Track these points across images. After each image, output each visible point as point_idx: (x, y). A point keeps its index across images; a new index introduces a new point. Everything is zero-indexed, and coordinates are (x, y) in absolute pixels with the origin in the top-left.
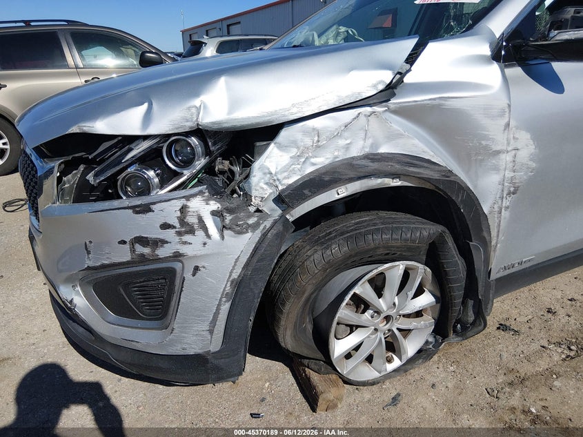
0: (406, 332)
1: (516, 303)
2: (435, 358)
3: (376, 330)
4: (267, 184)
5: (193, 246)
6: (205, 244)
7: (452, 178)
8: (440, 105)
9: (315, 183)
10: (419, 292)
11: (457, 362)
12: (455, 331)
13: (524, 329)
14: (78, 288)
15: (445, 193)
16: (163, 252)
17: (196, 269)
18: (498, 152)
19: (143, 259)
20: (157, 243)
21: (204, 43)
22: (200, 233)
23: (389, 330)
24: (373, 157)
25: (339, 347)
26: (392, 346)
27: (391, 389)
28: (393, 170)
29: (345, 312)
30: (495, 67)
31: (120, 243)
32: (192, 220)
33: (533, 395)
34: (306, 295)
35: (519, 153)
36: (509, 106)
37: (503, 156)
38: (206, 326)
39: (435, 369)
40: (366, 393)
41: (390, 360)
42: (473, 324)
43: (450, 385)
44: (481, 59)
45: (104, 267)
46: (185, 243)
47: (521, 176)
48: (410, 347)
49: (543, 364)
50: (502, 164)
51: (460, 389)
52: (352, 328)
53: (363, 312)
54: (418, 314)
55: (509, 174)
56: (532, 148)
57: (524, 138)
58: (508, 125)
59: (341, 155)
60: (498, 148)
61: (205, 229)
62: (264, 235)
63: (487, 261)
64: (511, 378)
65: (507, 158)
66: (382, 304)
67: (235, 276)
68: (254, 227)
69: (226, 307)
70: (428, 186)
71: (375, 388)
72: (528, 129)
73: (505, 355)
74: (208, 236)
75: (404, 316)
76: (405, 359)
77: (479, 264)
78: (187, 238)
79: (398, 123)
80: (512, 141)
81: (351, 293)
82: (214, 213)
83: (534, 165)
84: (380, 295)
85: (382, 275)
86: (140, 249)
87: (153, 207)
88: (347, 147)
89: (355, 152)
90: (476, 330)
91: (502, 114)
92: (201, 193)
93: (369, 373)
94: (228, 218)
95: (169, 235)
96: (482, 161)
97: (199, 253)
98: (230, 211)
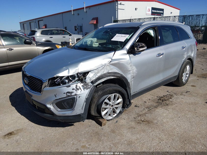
0: (117, 108)
1: (138, 101)
2: (123, 113)
3: (110, 108)
4: (89, 80)
5: (79, 92)
6: (81, 92)
7: (123, 76)
8: (119, 63)
9: (99, 79)
10: (118, 99)
11: (128, 114)
12: (126, 107)
13: (140, 106)
14: (51, 105)
15: (122, 79)
16: (73, 94)
17: (79, 97)
18: (130, 71)
19: (69, 96)
20: (72, 92)
21: (36, 31)
22: (80, 90)
23: (113, 108)
24: (108, 73)
25: (103, 113)
26: (114, 112)
27: (115, 120)
28: (112, 75)
29: (104, 106)
30: (128, 55)
31: (64, 93)
32: (78, 87)
33: (142, 118)
34: (95, 103)
35: (134, 70)
36: (131, 62)
37: (131, 71)
38: (81, 108)
39: (123, 115)
40: (111, 121)
41: (114, 114)
42: (129, 104)
43: (127, 118)
44: (125, 54)
45: (60, 99)
46: (77, 92)
47: (134, 75)
48: (118, 111)
49: (144, 112)
50: (131, 72)
51: (129, 118)
52: (105, 109)
53: (107, 105)
54: (118, 104)
55: (132, 74)
56: (136, 69)
57: (134, 67)
58: (131, 65)
59: (103, 73)
60: (130, 70)
61: (81, 89)
62: (91, 89)
63: (130, 91)
64: (138, 115)
65: (132, 71)
66: (111, 103)
67: (86, 97)
68: (89, 88)
69: (85, 104)
70: (118, 78)
71: (112, 120)
72: (135, 66)
73: (137, 111)
74: (81, 90)
75: (116, 105)
76: (117, 114)
77: (129, 92)
78: (78, 91)
79: (112, 67)
80: (132, 68)
81: (104, 102)
82: (82, 86)
83: (137, 72)
84: (110, 101)
85: (110, 97)
86: (68, 94)
87: (71, 86)
88: (103, 72)
89: (105, 72)
90: (130, 106)
91: (130, 64)
92: (79, 82)
93: (110, 118)
94: (85, 86)
95: (74, 91)
96: (127, 72)
97: (80, 94)
98: (85, 85)
